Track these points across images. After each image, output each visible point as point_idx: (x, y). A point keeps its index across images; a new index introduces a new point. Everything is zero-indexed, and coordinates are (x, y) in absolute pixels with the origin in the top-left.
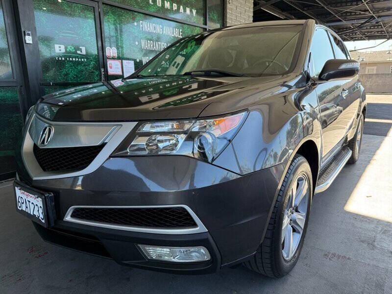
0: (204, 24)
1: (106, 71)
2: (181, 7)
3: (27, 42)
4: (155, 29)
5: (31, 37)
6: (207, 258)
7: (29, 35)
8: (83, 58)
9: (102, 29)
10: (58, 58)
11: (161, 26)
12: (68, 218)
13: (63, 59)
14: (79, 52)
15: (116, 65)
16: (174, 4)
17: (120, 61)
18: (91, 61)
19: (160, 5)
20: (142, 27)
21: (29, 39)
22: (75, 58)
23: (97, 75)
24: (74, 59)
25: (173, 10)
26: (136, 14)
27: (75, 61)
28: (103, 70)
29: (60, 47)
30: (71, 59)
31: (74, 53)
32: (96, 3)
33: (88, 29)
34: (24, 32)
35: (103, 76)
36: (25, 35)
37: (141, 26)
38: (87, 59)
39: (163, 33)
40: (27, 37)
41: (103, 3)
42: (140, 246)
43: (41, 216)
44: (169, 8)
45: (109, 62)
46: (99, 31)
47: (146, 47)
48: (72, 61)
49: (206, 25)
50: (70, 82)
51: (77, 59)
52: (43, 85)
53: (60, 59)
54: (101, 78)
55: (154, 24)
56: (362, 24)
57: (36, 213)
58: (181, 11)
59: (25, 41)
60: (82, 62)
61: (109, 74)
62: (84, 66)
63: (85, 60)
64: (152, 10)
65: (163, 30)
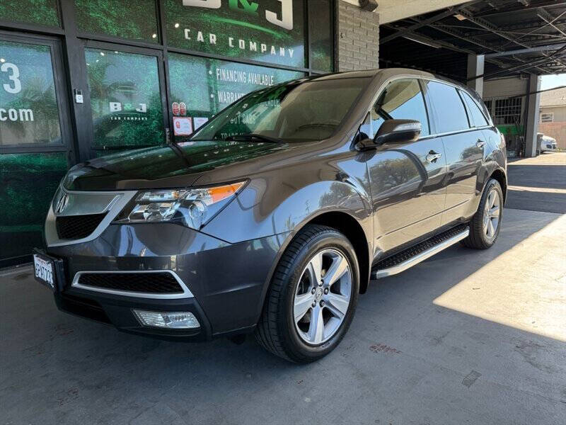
0: (305, 67)
1: (172, 131)
2: (273, 48)
3: (77, 102)
4: (236, 77)
5: (81, 96)
6: (197, 325)
7: (79, 93)
8: (143, 116)
9: (167, 82)
10: (114, 118)
11: (244, 73)
12: (76, 284)
13: (119, 118)
14: (138, 110)
15: (185, 123)
16: (262, 45)
17: (190, 118)
18: (154, 119)
19: (244, 47)
20: (219, 76)
21: (79, 99)
22: (134, 117)
23: (161, 137)
24: (132, 118)
25: (261, 52)
26: (211, 60)
27: (134, 121)
28: (167, 130)
29: (115, 105)
30: (128, 118)
31: (132, 111)
32: (161, 52)
33: (150, 82)
34: (75, 90)
35: (167, 137)
36: (75, 94)
37: (218, 74)
38: (148, 117)
39: (247, 82)
40: (77, 96)
41: (169, 51)
42: (135, 311)
43: (52, 282)
44: (256, 50)
45: (176, 120)
46: (163, 84)
47: (225, 100)
48: (130, 121)
49: (308, 68)
50: (127, 145)
51: (136, 118)
52: (94, 149)
53: (116, 118)
54: (165, 140)
55: (235, 72)
56: (558, 51)
57: (48, 280)
58: (272, 52)
59: (75, 100)
60: (142, 121)
61: (175, 134)
62: (145, 125)
63: (146, 119)
64: (232, 54)
65: (247, 78)
